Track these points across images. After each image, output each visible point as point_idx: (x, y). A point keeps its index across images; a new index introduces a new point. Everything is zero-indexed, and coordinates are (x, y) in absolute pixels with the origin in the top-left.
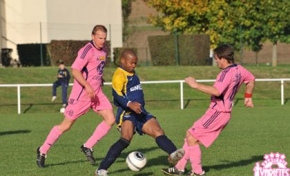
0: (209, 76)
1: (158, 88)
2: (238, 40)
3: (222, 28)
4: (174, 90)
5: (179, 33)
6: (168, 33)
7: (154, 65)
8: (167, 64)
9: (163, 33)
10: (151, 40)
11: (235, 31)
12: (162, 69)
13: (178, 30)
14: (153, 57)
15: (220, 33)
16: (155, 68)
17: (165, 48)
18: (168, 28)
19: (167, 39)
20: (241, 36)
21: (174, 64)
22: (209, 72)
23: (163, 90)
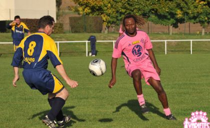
0: (103, 38)
1: (74, 45)
2: (118, 20)
3: (110, 13)
4: (83, 46)
5: (87, 16)
6: (81, 16)
7: (72, 32)
8: (79, 32)
9: (78, 16)
10: (71, 19)
11: (117, 15)
12: (76, 35)
13: (87, 14)
14: (72, 28)
15: (109, 16)
16: (73, 34)
17: (79, 23)
18: (81, 13)
19: (80, 18)
20: (120, 18)
21: (83, 32)
22: (102, 37)
23: (77, 46)
